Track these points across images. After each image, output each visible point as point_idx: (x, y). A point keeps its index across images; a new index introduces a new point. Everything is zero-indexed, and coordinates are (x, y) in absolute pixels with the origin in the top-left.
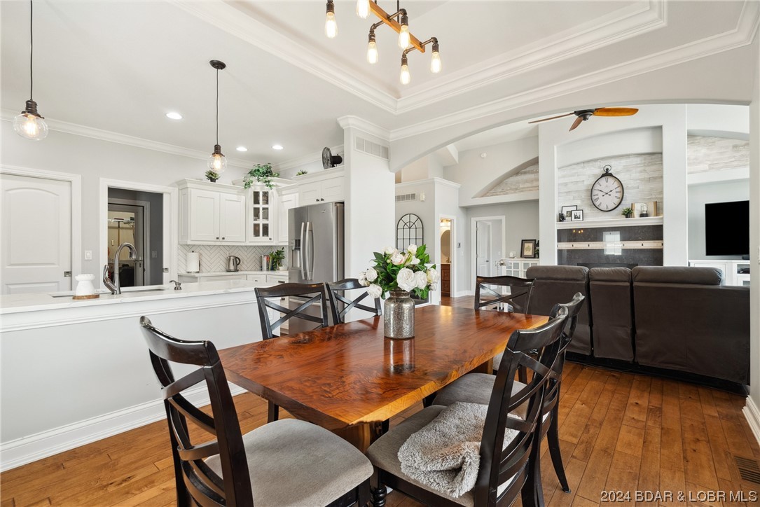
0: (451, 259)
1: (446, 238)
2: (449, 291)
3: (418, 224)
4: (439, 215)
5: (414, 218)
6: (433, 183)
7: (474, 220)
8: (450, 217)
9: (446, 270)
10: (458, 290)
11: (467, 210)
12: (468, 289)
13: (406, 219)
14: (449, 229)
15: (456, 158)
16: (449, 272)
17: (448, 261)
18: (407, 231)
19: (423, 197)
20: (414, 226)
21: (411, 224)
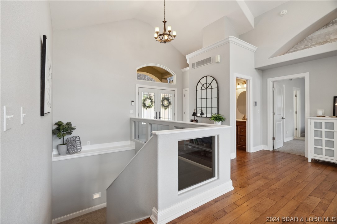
0: (248, 117)
1: (242, 99)
2: (246, 146)
3: (214, 84)
4: (234, 75)
5: (210, 80)
6: (228, 43)
7: (270, 81)
8: (245, 77)
9: (241, 127)
10: (254, 146)
11: (263, 71)
12: (263, 144)
13: (203, 81)
14: (245, 90)
15: (252, 23)
16: (246, 128)
17: (244, 118)
18: (204, 92)
19: (218, 58)
20: (210, 87)
21: (208, 85)
